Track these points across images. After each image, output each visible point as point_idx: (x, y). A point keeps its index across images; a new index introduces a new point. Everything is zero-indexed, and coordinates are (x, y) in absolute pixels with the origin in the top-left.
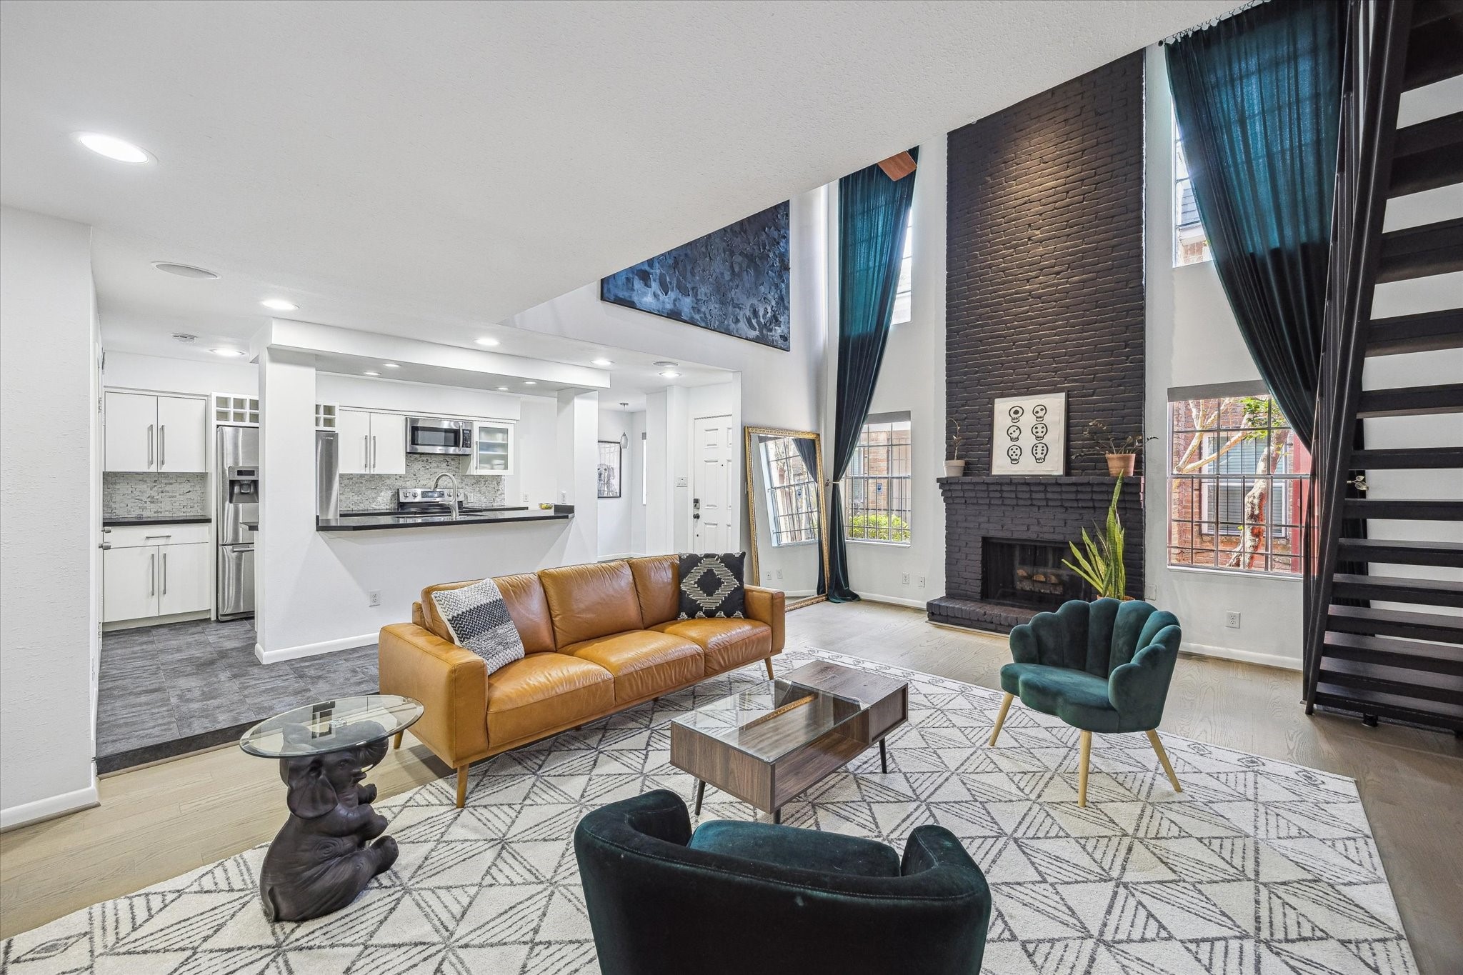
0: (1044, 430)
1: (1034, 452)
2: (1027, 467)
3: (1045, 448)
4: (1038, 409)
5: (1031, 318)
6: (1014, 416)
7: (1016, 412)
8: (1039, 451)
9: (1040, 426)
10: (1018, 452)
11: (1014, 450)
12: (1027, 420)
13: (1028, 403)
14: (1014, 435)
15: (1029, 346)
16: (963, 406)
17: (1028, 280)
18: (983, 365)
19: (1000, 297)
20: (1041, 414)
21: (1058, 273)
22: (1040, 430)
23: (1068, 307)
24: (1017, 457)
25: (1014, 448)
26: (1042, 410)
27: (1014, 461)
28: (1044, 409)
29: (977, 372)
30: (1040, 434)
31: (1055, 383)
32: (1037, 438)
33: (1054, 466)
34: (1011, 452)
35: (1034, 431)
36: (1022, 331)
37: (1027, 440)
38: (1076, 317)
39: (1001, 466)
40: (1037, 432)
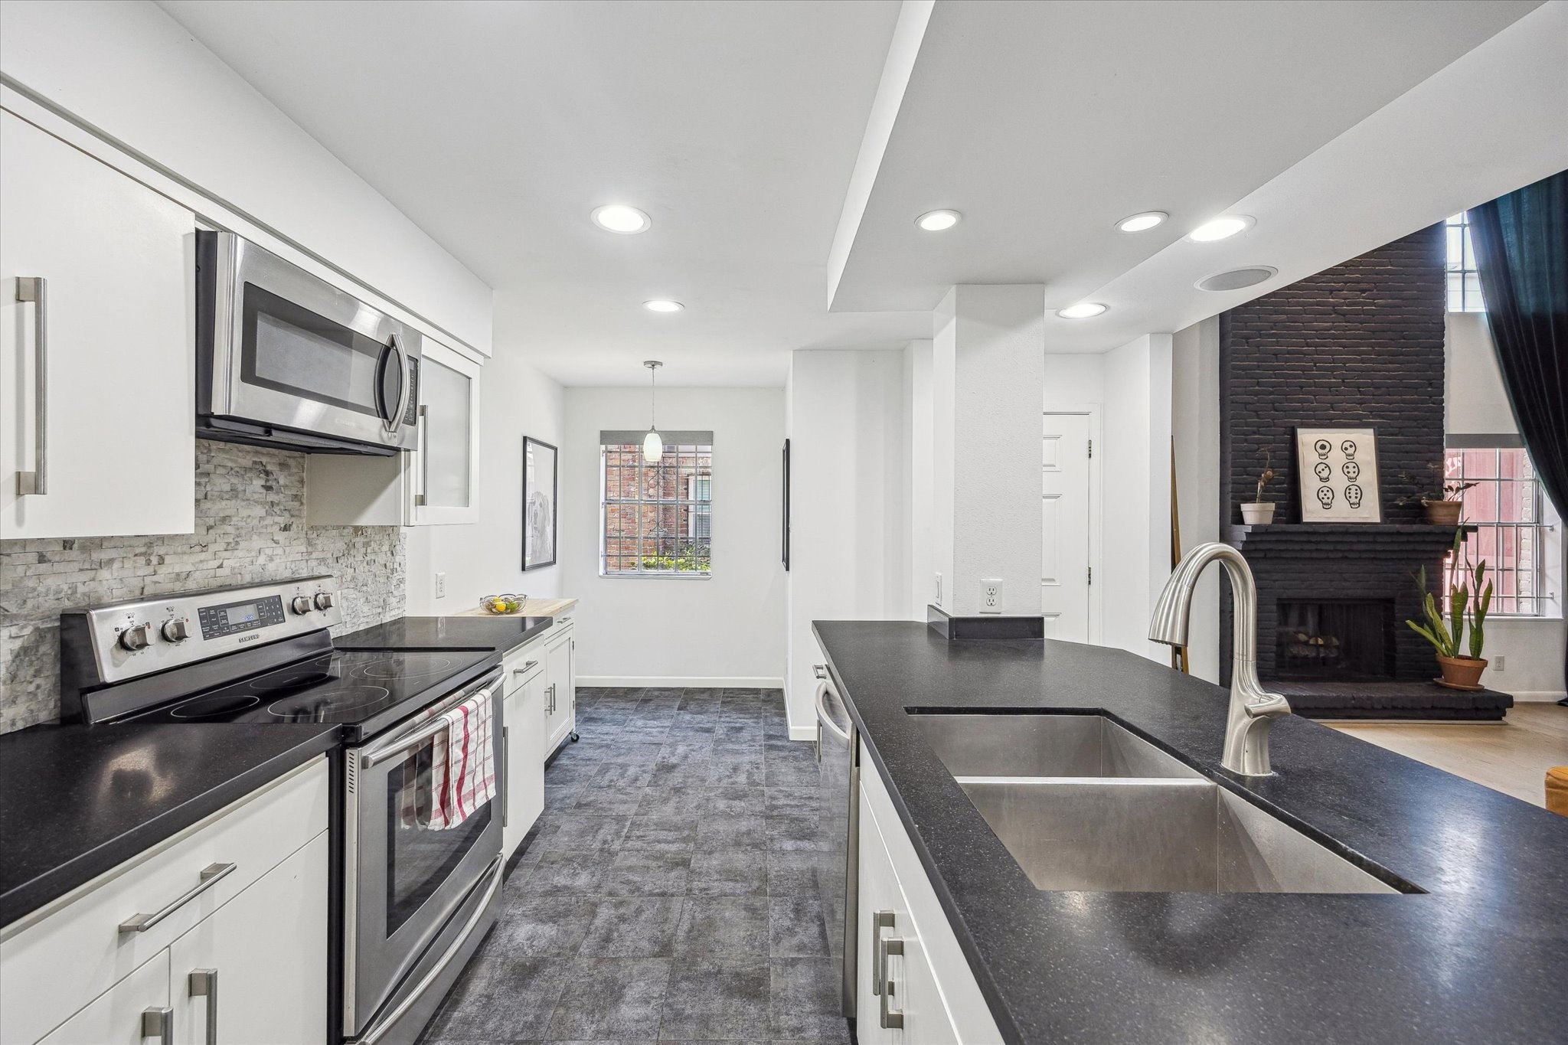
0: (1356, 470)
1: (1348, 495)
2: (1341, 513)
3: (1359, 491)
4: (1347, 445)
5: (1334, 337)
6: (1321, 451)
7: (1323, 447)
8: (1353, 495)
9: (1351, 465)
10: (1330, 495)
11: (1325, 492)
12: (1336, 458)
13: (1336, 437)
14: (1325, 474)
15: (1332, 369)
16: (1254, 433)
17: (1331, 292)
18: (1279, 385)
19: (1298, 304)
20: (1351, 451)
21: (1363, 291)
22: (1351, 470)
23: (1374, 332)
24: (1329, 501)
25: (1325, 489)
26: (1351, 446)
27: (1327, 506)
28: (1353, 445)
29: (1271, 393)
30: (1352, 475)
31: (1359, 417)
32: (1350, 478)
33: (1370, 512)
34: (1321, 495)
35: (1346, 470)
36: (1323, 351)
37: (1339, 482)
38: (1379, 345)
39: (1312, 512)
40: (1348, 472)
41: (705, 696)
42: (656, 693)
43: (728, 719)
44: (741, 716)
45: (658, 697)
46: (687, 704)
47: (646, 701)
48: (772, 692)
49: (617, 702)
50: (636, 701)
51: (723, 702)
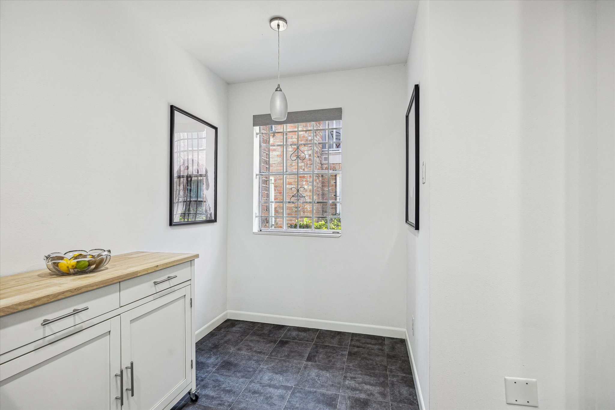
41: (335, 343)
42: (294, 334)
43: (352, 383)
44: (367, 378)
45: (294, 338)
46: (317, 352)
47: (283, 343)
48: (396, 343)
49: (258, 341)
50: (275, 342)
51: (350, 354)
